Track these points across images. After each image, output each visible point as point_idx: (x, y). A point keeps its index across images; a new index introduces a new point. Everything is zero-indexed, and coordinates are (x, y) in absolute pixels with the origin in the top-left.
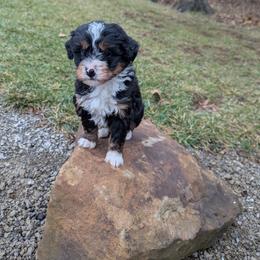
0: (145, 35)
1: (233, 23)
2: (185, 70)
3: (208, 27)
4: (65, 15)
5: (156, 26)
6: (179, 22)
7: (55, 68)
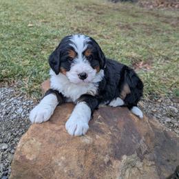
0: (91, 20)
1: (151, 7)
2: (123, 42)
3: (134, 11)
4: (33, 11)
5: (99, 14)
6: (114, 10)
7: (25, 49)
